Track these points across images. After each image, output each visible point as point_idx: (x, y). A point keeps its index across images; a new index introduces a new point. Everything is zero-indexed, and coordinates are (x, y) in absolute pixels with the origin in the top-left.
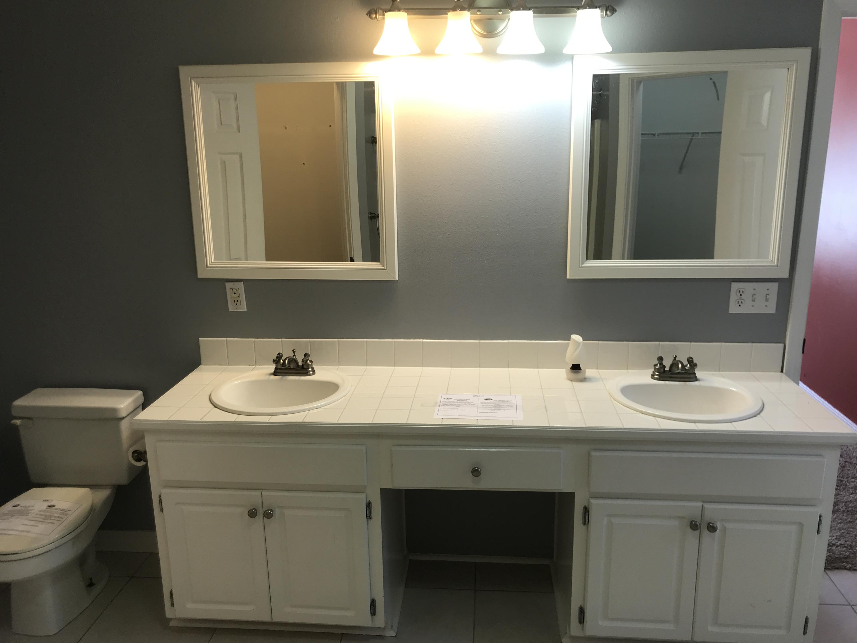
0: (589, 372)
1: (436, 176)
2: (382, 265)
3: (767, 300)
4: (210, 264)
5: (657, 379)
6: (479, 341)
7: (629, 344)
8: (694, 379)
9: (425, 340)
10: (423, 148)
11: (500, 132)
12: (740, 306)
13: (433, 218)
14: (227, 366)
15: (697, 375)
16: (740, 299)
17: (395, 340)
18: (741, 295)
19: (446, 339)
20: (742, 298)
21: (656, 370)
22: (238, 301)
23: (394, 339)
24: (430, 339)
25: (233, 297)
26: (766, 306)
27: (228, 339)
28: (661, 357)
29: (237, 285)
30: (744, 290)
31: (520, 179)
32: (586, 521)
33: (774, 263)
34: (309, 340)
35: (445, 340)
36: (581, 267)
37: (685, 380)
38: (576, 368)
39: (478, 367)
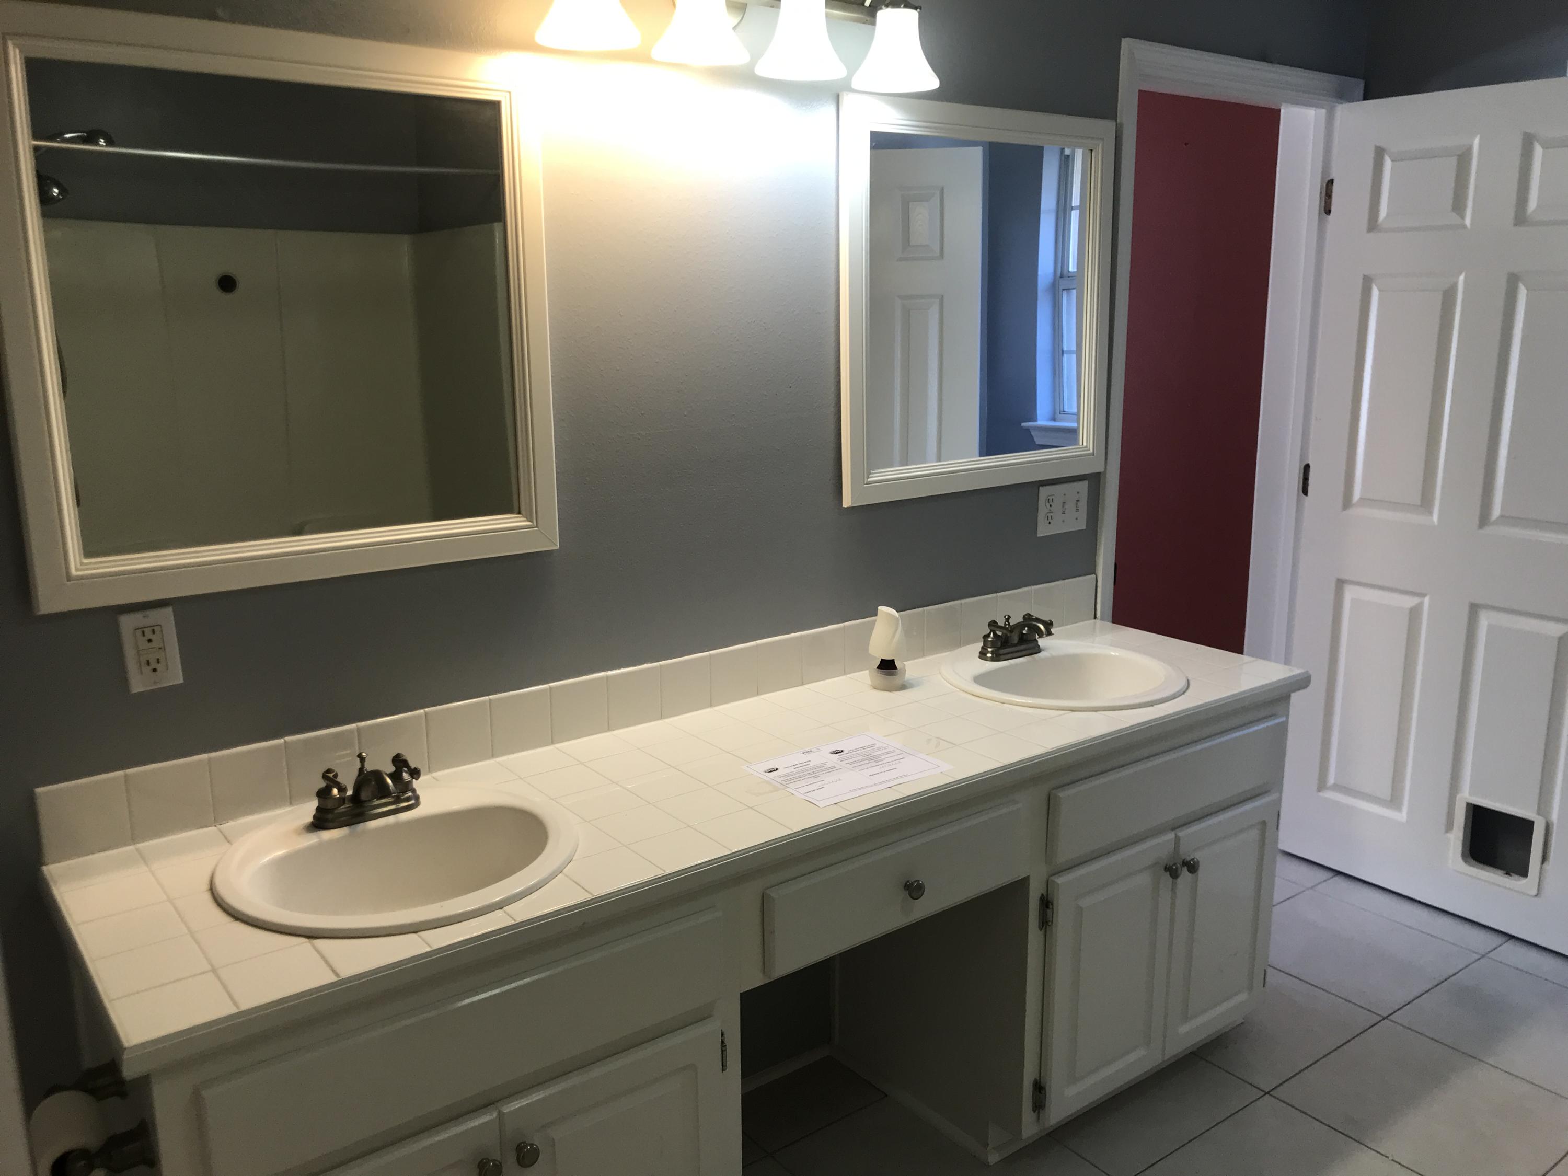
0: (911, 671)
2: (527, 517)
3: (1076, 510)
4: (77, 570)
5: (992, 659)
6: (707, 653)
7: (924, 610)
8: (1037, 650)
9: (610, 673)
12: (1050, 522)
14: (133, 847)
15: (1039, 644)
17: (552, 684)
18: (1050, 505)
19: (648, 662)
20: (1051, 511)
21: (989, 644)
22: (158, 659)
23: (548, 683)
24: (620, 668)
25: (142, 652)
26: (1075, 520)
27: (130, 771)
28: (994, 621)
29: (155, 616)
30: (1053, 497)
32: (1045, 923)
33: (1089, 450)
34: (353, 726)
36: (866, 484)
37: (1031, 651)
38: (887, 666)
39: (708, 707)
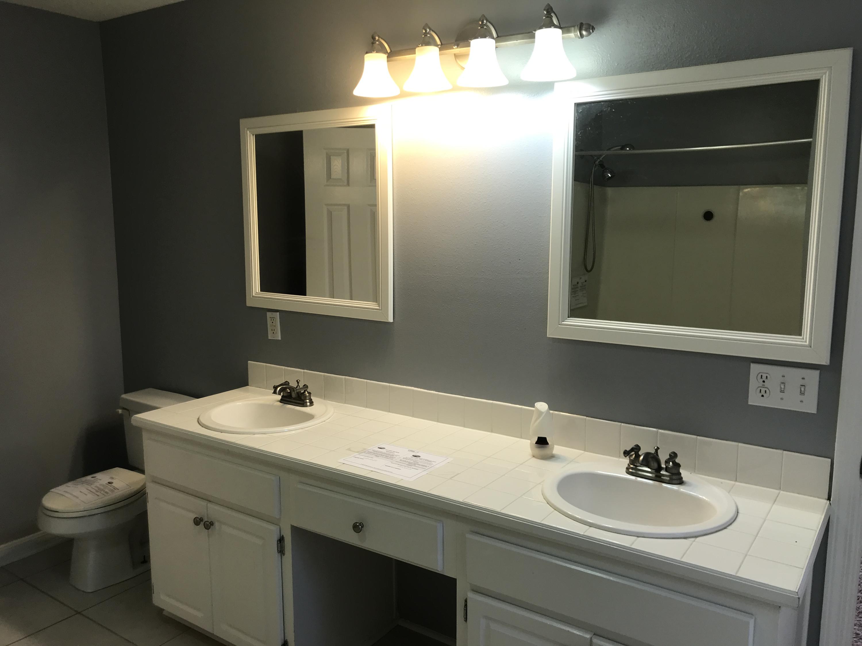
0: (557, 449)
1: (427, 217)
2: (378, 305)
3: (802, 393)
4: (255, 294)
5: (630, 474)
8: (678, 482)
9: (415, 389)
10: (416, 189)
11: (484, 172)
12: (763, 396)
13: (424, 261)
14: (265, 389)
15: (682, 475)
16: (763, 386)
18: (764, 382)
20: (765, 386)
21: (631, 462)
22: (275, 329)
25: (271, 326)
26: (802, 401)
27: (267, 364)
29: (274, 314)
30: (768, 375)
31: (504, 222)
32: (466, 618)
33: (806, 342)
34: (323, 374)
35: (433, 391)
36: (561, 325)
38: (542, 441)
39: (462, 426)
